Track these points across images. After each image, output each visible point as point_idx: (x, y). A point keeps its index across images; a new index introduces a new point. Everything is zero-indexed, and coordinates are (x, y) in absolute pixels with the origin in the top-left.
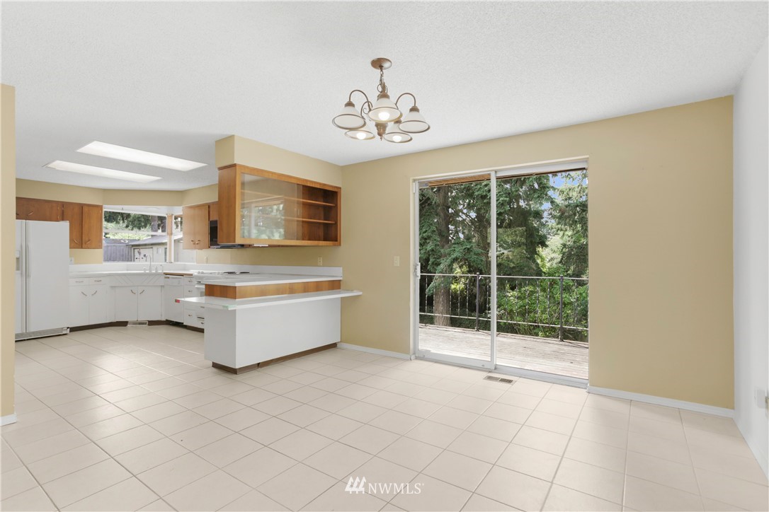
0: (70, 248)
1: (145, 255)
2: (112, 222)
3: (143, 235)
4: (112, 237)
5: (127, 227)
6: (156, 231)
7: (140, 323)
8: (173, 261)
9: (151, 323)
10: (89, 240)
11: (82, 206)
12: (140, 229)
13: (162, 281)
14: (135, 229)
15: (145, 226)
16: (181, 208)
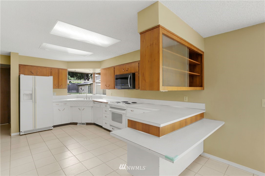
0: (53, 88)
1: (83, 90)
2: (72, 77)
3: (82, 82)
4: (73, 82)
5: (77, 79)
6: (86, 80)
7: (83, 124)
8: (95, 94)
9: (88, 124)
10: (62, 85)
11: (59, 69)
12: (80, 80)
13: (92, 104)
14: (79, 80)
15: (82, 79)
16: (100, 69)
